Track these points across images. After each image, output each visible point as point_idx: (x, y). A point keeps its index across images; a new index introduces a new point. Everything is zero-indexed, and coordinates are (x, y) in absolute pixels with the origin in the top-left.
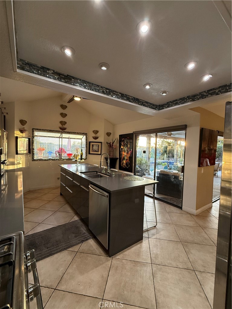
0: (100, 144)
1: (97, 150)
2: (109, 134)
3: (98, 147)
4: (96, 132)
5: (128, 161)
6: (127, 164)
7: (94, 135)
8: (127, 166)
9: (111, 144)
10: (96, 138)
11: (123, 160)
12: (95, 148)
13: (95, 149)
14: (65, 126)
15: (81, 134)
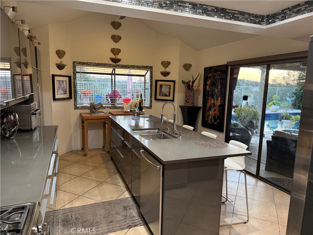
0: (172, 84)
1: (167, 93)
2: (187, 67)
3: (170, 88)
4: (166, 64)
5: (217, 112)
6: (214, 117)
7: (163, 69)
8: (215, 120)
9: (191, 83)
10: (166, 74)
11: (208, 111)
12: (165, 90)
13: (165, 92)
14: (119, 57)
15: (143, 68)
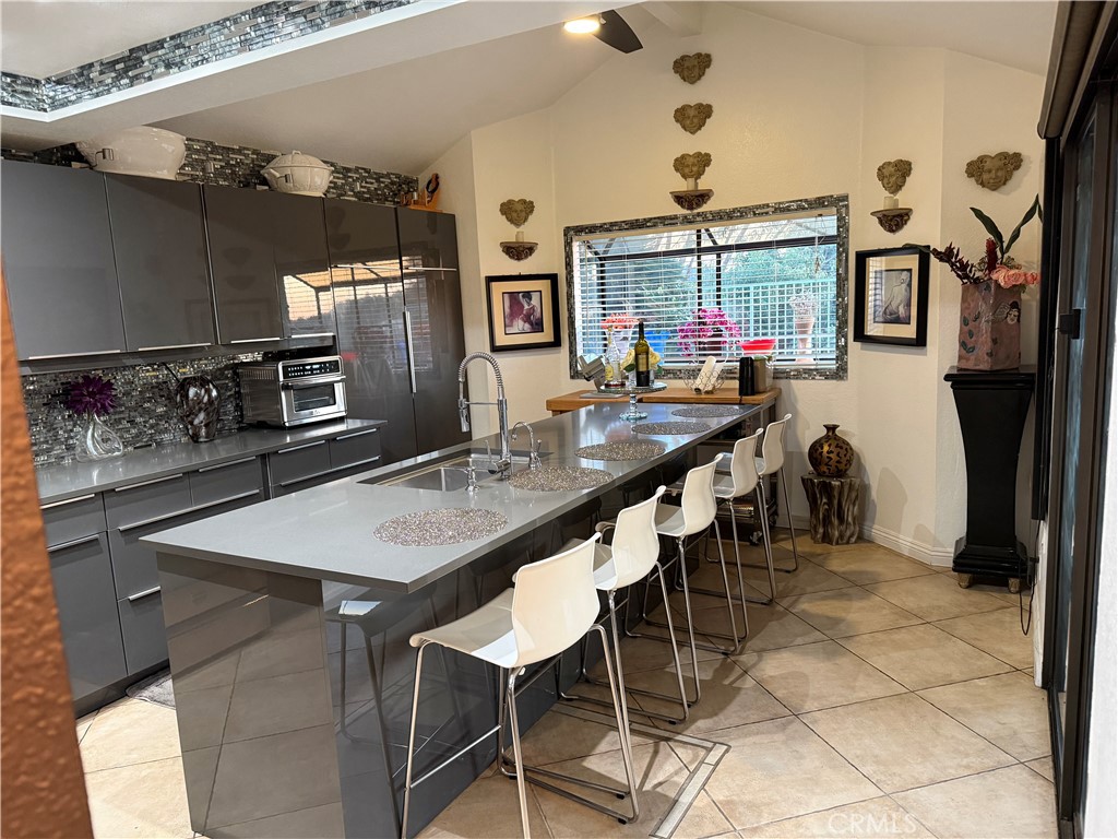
1: (902, 311)
3: (910, 284)
7: (883, 200)
10: (892, 221)
12: (894, 293)
13: (894, 305)
14: (704, 183)
15: (804, 209)
